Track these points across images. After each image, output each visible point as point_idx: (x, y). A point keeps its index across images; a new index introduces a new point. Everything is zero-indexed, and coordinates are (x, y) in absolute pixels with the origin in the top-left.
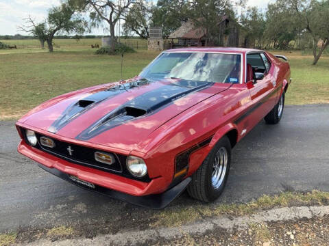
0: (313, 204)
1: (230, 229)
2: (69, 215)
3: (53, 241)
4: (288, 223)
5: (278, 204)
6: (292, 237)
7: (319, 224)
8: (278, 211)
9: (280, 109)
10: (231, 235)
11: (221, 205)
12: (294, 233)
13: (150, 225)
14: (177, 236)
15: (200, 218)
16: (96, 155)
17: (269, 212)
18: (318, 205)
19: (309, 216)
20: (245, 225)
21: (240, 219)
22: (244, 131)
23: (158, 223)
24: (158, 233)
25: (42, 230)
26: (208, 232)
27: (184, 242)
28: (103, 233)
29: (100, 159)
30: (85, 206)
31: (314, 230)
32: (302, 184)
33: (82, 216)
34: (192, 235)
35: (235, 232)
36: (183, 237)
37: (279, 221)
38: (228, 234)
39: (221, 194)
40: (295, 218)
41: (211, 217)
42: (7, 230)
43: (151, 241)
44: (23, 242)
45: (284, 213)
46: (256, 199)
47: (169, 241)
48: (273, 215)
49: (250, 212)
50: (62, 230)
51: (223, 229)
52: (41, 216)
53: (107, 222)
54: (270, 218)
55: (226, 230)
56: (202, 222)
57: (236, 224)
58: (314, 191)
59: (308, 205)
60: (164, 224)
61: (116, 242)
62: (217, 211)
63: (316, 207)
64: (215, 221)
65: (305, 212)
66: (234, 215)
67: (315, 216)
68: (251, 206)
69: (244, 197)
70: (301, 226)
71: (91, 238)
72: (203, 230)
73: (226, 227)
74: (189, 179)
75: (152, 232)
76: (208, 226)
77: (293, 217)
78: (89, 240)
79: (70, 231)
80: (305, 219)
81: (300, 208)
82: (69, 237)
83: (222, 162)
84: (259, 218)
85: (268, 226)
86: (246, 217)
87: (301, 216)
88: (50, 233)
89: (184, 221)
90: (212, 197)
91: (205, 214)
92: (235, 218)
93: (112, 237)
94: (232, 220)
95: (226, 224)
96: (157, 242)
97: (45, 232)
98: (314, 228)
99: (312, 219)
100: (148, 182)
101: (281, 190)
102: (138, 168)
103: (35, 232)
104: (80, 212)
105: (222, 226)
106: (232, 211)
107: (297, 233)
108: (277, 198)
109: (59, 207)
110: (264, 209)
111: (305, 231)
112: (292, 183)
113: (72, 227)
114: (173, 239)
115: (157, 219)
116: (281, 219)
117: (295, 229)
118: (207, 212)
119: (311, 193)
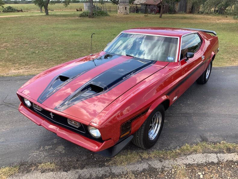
0: (220, 152)
1: (159, 169)
2: (53, 154)
3: (42, 173)
5: (196, 151)
6: (201, 176)
7: (222, 167)
8: (194, 156)
9: (208, 73)
10: (160, 173)
11: (155, 151)
12: (203, 173)
13: (106, 164)
14: (123, 172)
15: (140, 160)
16: (68, 120)
17: (188, 157)
18: (223, 153)
19: (216, 161)
20: (170, 166)
21: (167, 162)
22: (175, 98)
23: (111, 162)
24: (111, 170)
25: (35, 165)
26: (144, 170)
27: (128, 177)
28: (75, 168)
29: (71, 123)
30: (64, 148)
31: (218, 172)
32: (214, 136)
33: (61, 155)
34: (133, 172)
35: (163, 171)
36: (127, 173)
37: (194, 164)
38: (158, 172)
40: (206, 162)
41: (147, 159)
42: (13, 163)
43: (106, 175)
44: (23, 173)
45: (198, 158)
46: (180, 147)
47: (118, 176)
48: (190, 160)
49: (175, 157)
50: (48, 165)
51: (154, 169)
52: (34, 154)
53: (77, 160)
54: (188, 162)
55: (156, 169)
56: (141, 162)
57: (164, 165)
58: (222, 142)
59: (216, 153)
60: (115, 164)
61: (83, 175)
62: (152, 155)
63: (222, 155)
64: (150, 163)
65: (213, 158)
66: (163, 158)
67: (220, 161)
68: (176, 152)
69: (172, 145)
70: (209, 169)
71: (66, 171)
72: (141, 169)
73: (157, 167)
74: (132, 137)
75: (107, 169)
76: (145, 166)
77: (204, 161)
78: (65, 173)
79: (53, 166)
80: (213, 163)
81: (210, 155)
82: (53, 170)
83: (157, 121)
84: (181, 162)
85: (186, 167)
86: (172, 161)
88: (40, 167)
89: (129, 162)
91: (143, 157)
92: (163, 161)
93: (80, 171)
94: (161, 162)
95: (157, 165)
96: (109, 176)
97: (37, 166)
98: (218, 171)
99: (218, 163)
100: (102, 142)
101: (198, 140)
103: (31, 165)
104: (60, 152)
105: (154, 167)
106: (162, 156)
107: (205, 173)
108: (195, 147)
109: (47, 147)
110: (185, 155)
111: (211, 172)
112: (207, 135)
113: (54, 163)
114: (120, 175)
116: (195, 163)
117: (204, 170)
118: (145, 155)
119: (220, 143)
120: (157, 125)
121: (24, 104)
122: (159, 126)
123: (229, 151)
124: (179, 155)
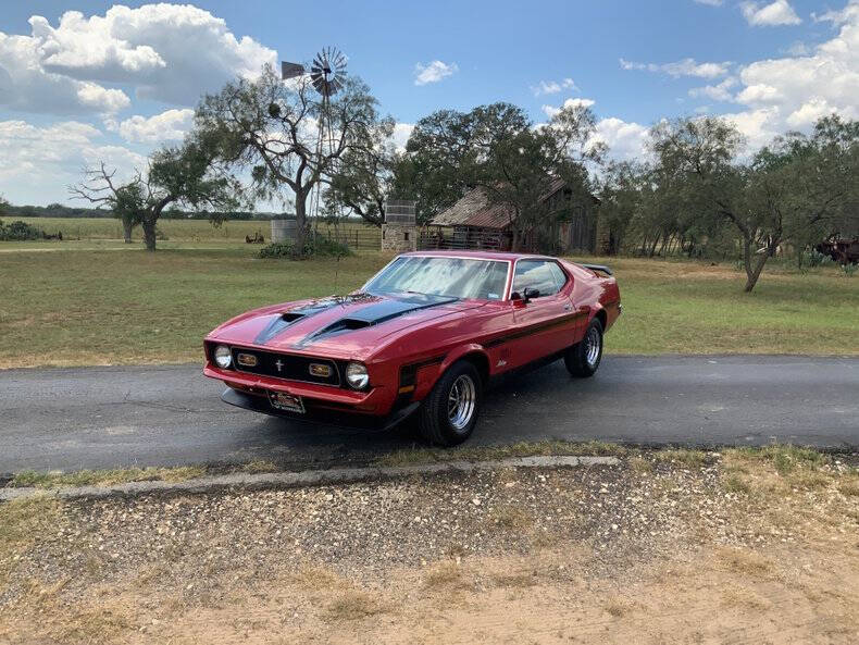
0: (585, 455)
1: (468, 471)
2: (267, 454)
4: (543, 470)
5: (539, 453)
6: (544, 480)
7: (583, 472)
8: (535, 458)
10: (469, 476)
11: (463, 450)
12: (548, 477)
13: (370, 465)
14: (402, 474)
15: (434, 460)
16: (311, 369)
17: (524, 459)
18: (591, 455)
19: (574, 464)
20: (489, 468)
21: (484, 463)
22: (502, 363)
23: (380, 463)
24: (380, 471)
25: (236, 466)
26: (441, 472)
28: (312, 469)
29: (315, 372)
30: (287, 448)
31: (574, 476)
32: (580, 437)
33: (284, 455)
34: (421, 474)
35: (475, 473)
37: (533, 467)
38: (466, 476)
39: (463, 441)
40: (555, 465)
41: (447, 461)
42: (193, 463)
45: (542, 461)
46: (510, 446)
48: (527, 462)
49: (499, 458)
50: (262, 464)
51: (460, 471)
52: (232, 455)
53: (316, 461)
54: (521, 464)
55: (463, 472)
56: (435, 464)
57: (478, 467)
58: (592, 442)
59: (578, 456)
60: (387, 464)
61: (329, 475)
62: (457, 454)
63: (587, 458)
64: (452, 464)
65: (572, 461)
66: (477, 459)
67: (582, 465)
68: (502, 453)
69: (494, 444)
70: (559, 472)
71: (298, 472)
72: (435, 471)
73: (465, 469)
74: (417, 404)
75: (373, 470)
76: (444, 467)
77: (553, 464)
78: (296, 474)
79: (271, 467)
80: (568, 467)
81: (566, 457)
82: (272, 472)
84: (509, 465)
85: (518, 470)
86: (492, 463)
87: (564, 463)
88: (246, 467)
89: (413, 462)
90: (452, 440)
91: (440, 457)
92: (477, 462)
93: (325, 472)
94: (473, 463)
95: (466, 466)
97: (241, 467)
98: (576, 475)
99: (577, 467)
100: (368, 393)
101: (547, 440)
102: (358, 377)
103: (228, 467)
104: (282, 452)
105: (459, 468)
106: (475, 456)
107: (551, 477)
108: (538, 447)
109: (253, 448)
110: (518, 457)
111: (563, 477)
112: (567, 435)
113: (273, 463)
115: (378, 460)
116: (537, 465)
117: (550, 474)
118: (444, 455)
119: (587, 444)
120: (467, 405)
121: (213, 364)
122: (472, 406)
123: (602, 453)
124: (507, 456)
